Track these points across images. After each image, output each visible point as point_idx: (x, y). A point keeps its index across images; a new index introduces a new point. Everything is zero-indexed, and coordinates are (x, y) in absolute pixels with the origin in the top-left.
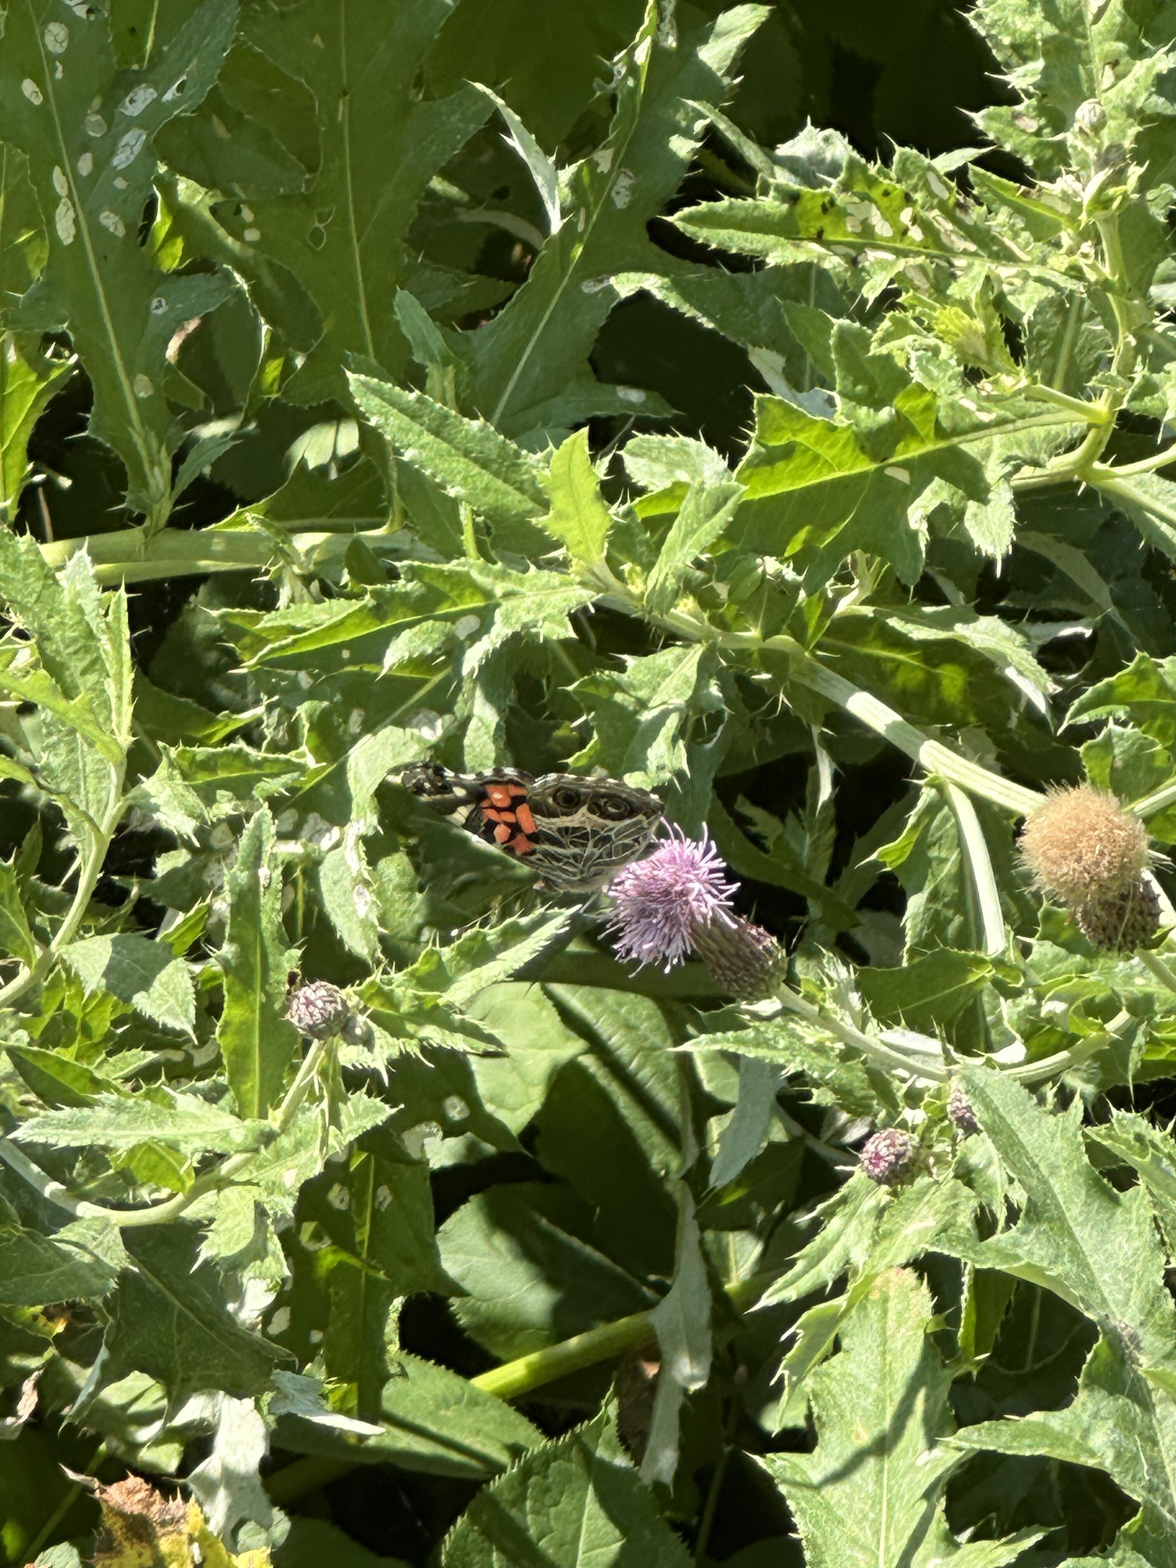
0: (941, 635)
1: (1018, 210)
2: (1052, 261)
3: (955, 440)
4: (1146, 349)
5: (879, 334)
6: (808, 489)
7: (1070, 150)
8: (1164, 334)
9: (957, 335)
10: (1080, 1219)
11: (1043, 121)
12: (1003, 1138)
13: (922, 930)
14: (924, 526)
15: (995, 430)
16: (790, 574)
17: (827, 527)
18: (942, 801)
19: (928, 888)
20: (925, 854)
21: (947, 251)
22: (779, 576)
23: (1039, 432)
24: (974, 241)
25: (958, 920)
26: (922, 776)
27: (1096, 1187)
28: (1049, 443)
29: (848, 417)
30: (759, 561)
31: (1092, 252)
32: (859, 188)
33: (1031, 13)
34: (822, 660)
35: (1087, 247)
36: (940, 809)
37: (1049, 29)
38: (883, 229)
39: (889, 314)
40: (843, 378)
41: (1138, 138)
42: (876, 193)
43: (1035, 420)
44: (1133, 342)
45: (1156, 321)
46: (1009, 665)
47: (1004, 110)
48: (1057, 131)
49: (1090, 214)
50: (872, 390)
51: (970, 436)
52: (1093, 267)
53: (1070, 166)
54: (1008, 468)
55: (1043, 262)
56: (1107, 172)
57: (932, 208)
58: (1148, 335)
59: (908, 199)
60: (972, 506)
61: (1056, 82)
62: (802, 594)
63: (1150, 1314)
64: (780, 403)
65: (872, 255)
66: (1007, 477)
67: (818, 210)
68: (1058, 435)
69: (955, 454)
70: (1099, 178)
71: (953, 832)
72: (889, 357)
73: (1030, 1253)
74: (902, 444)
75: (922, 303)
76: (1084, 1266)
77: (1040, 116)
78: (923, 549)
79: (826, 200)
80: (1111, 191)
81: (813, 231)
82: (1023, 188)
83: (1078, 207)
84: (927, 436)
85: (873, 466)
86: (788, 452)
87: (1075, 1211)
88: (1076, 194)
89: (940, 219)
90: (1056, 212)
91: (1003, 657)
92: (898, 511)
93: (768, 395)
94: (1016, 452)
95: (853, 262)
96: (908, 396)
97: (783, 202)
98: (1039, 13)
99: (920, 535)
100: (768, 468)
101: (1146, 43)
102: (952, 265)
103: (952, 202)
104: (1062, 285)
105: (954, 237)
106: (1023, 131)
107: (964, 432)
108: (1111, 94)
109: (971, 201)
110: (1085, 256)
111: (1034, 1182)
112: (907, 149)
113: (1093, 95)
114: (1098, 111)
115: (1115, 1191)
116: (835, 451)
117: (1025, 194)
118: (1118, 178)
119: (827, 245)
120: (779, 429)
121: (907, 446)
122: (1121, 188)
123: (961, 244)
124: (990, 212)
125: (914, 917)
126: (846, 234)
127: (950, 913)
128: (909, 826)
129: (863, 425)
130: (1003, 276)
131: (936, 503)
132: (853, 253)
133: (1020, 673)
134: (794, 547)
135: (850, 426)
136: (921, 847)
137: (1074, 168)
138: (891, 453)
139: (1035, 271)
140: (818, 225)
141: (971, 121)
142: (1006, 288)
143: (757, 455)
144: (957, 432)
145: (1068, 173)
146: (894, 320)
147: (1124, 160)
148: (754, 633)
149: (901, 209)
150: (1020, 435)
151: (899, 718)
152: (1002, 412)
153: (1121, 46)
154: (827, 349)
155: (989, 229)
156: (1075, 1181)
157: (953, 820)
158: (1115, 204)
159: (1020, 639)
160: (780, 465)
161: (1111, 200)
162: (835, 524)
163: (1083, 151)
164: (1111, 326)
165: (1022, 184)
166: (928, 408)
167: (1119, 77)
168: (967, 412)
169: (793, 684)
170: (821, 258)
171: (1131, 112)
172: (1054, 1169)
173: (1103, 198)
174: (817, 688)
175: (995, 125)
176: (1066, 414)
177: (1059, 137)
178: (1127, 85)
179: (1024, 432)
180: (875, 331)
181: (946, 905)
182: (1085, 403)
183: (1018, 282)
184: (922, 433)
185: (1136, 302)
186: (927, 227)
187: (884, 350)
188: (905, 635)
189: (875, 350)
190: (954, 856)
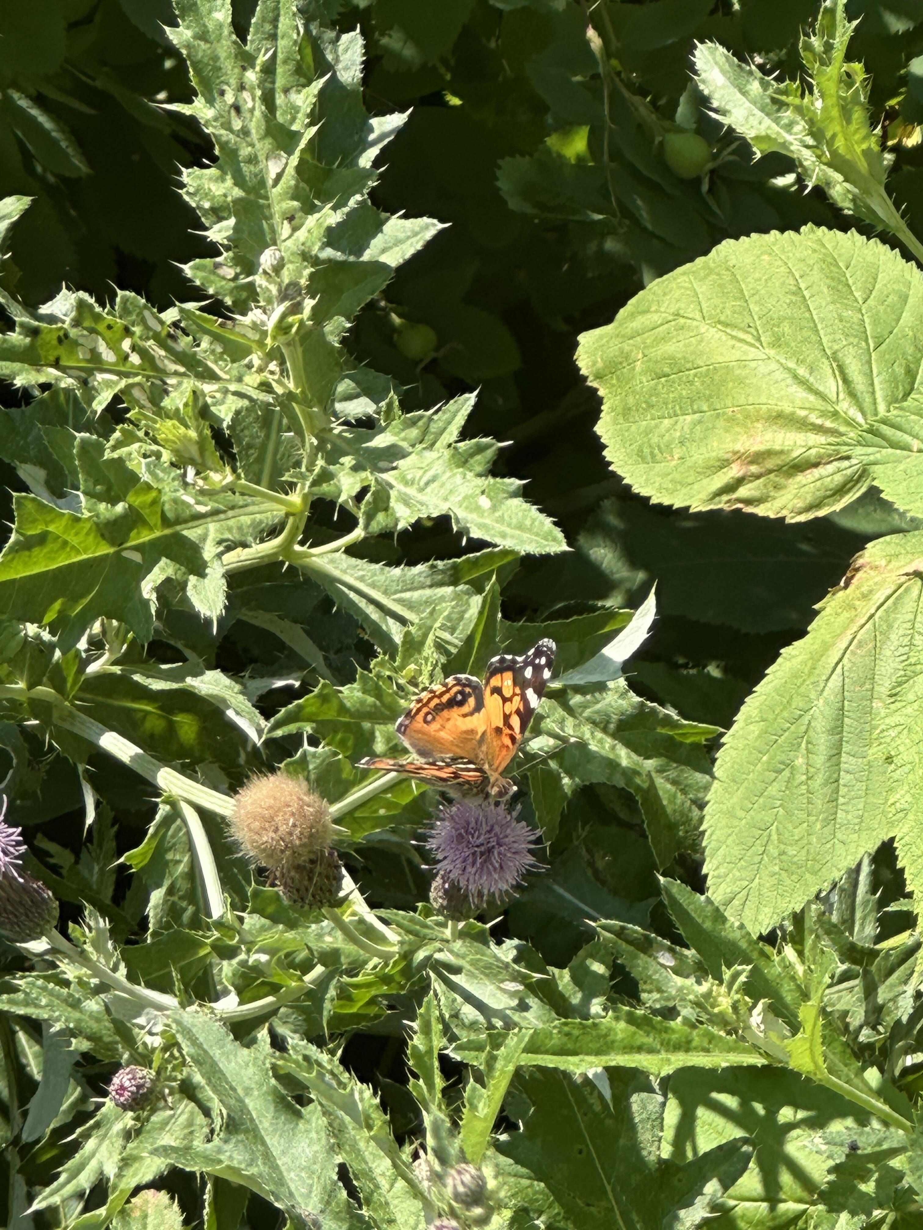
0: (175, 686)
1: (216, 338)
2: (247, 379)
3: (178, 528)
4: (325, 447)
5: (112, 442)
6: (59, 569)
7: (258, 290)
8: (339, 435)
9: (174, 442)
10: (271, 1129)
11: (238, 270)
12: (207, 1067)
13: (162, 917)
14: (154, 597)
15: (209, 519)
16: (46, 636)
17: (75, 599)
18: (175, 814)
19: (166, 884)
20: (163, 857)
21: (162, 373)
22: (38, 637)
23: (246, 520)
24: (183, 364)
25: (191, 909)
26: (159, 795)
27: (281, 1103)
28: (254, 528)
29: (90, 511)
30: (22, 627)
31: (277, 369)
32: (87, 323)
33: (223, 180)
34: (79, 708)
35: (273, 366)
36: (174, 821)
37: (238, 193)
38: (108, 356)
39: (119, 427)
40: (85, 481)
41: (312, 276)
42: (101, 327)
43: (242, 511)
44: (315, 442)
45: (333, 425)
46: (228, 707)
47: (208, 261)
48: (249, 274)
49: (274, 338)
50: (109, 490)
51: (190, 524)
52: (278, 382)
53: (258, 302)
54: (221, 548)
55: (240, 380)
56: (287, 304)
57: (148, 339)
58: (327, 436)
59: (127, 331)
60: (193, 579)
61: (245, 236)
62: (58, 654)
63: (328, 1203)
64: (34, 500)
65: (100, 377)
66: (219, 556)
67: (55, 342)
68: (261, 522)
69: (180, 539)
70: (280, 309)
71: (185, 839)
72: (120, 461)
73: (231, 1158)
74: (135, 531)
75: (146, 417)
76: (275, 1168)
77: (236, 265)
78: (154, 613)
79: (61, 333)
80: (290, 319)
81: (52, 358)
82: (220, 320)
83: (264, 334)
84: (155, 525)
85: (111, 550)
86: (42, 539)
87: (266, 1124)
88: (263, 324)
89: (154, 347)
90: (249, 339)
91: (224, 701)
92: (134, 584)
93: (24, 494)
94: (228, 536)
95: (84, 383)
96: (137, 493)
97: (27, 336)
98: (229, 182)
99: (151, 603)
100: (27, 553)
101: (316, 202)
102: (165, 383)
103: (164, 333)
104: (255, 397)
105: (166, 362)
106: (224, 278)
107: (186, 521)
108: (289, 243)
109: (179, 332)
110: (272, 373)
111: (232, 1102)
112: (127, 293)
113: (275, 243)
114: (278, 256)
115: (298, 1106)
116: (81, 537)
117: (222, 325)
118: (296, 308)
119: (63, 369)
120: (34, 521)
121: (138, 533)
122: (299, 316)
123: (173, 367)
124: (195, 340)
125: (155, 907)
126: (79, 361)
127: (184, 904)
128: (148, 836)
129: (102, 517)
130: (206, 391)
131: (163, 577)
132: (83, 375)
133: (238, 713)
134: (50, 616)
135: (91, 517)
136: (159, 852)
137: (262, 304)
138: (125, 539)
139: (233, 387)
140: (56, 353)
141: (182, 270)
142: (209, 400)
143: (17, 543)
144: (179, 521)
145: (257, 307)
146: (123, 431)
147: (300, 294)
148: (21, 685)
149: (122, 339)
150: (231, 522)
151: (140, 751)
152: (216, 505)
153: (296, 204)
154: (71, 457)
155: (195, 353)
156: (266, 1100)
157: (184, 830)
158: (294, 330)
159: (237, 687)
160: (36, 551)
161: (291, 326)
162: (83, 596)
163: (267, 288)
164: (300, 433)
165: (220, 317)
166: (154, 502)
167: (295, 229)
168: (189, 506)
169: (58, 728)
170: (57, 379)
171: (305, 256)
172: (248, 1091)
173: (284, 325)
174: (76, 730)
175: (200, 274)
176: (267, 505)
177: (250, 279)
178: (302, 235)
179: (233, 520)
180: (108, 441)
181: (180, 898)
182: (283, 496)
183: (218, 395)
184: (152, 523)
185: (315, 409)
186: (144, 353)
187: (115, 455)
188: (146, 687)
189: (108, 455)
190: (186, 859)
